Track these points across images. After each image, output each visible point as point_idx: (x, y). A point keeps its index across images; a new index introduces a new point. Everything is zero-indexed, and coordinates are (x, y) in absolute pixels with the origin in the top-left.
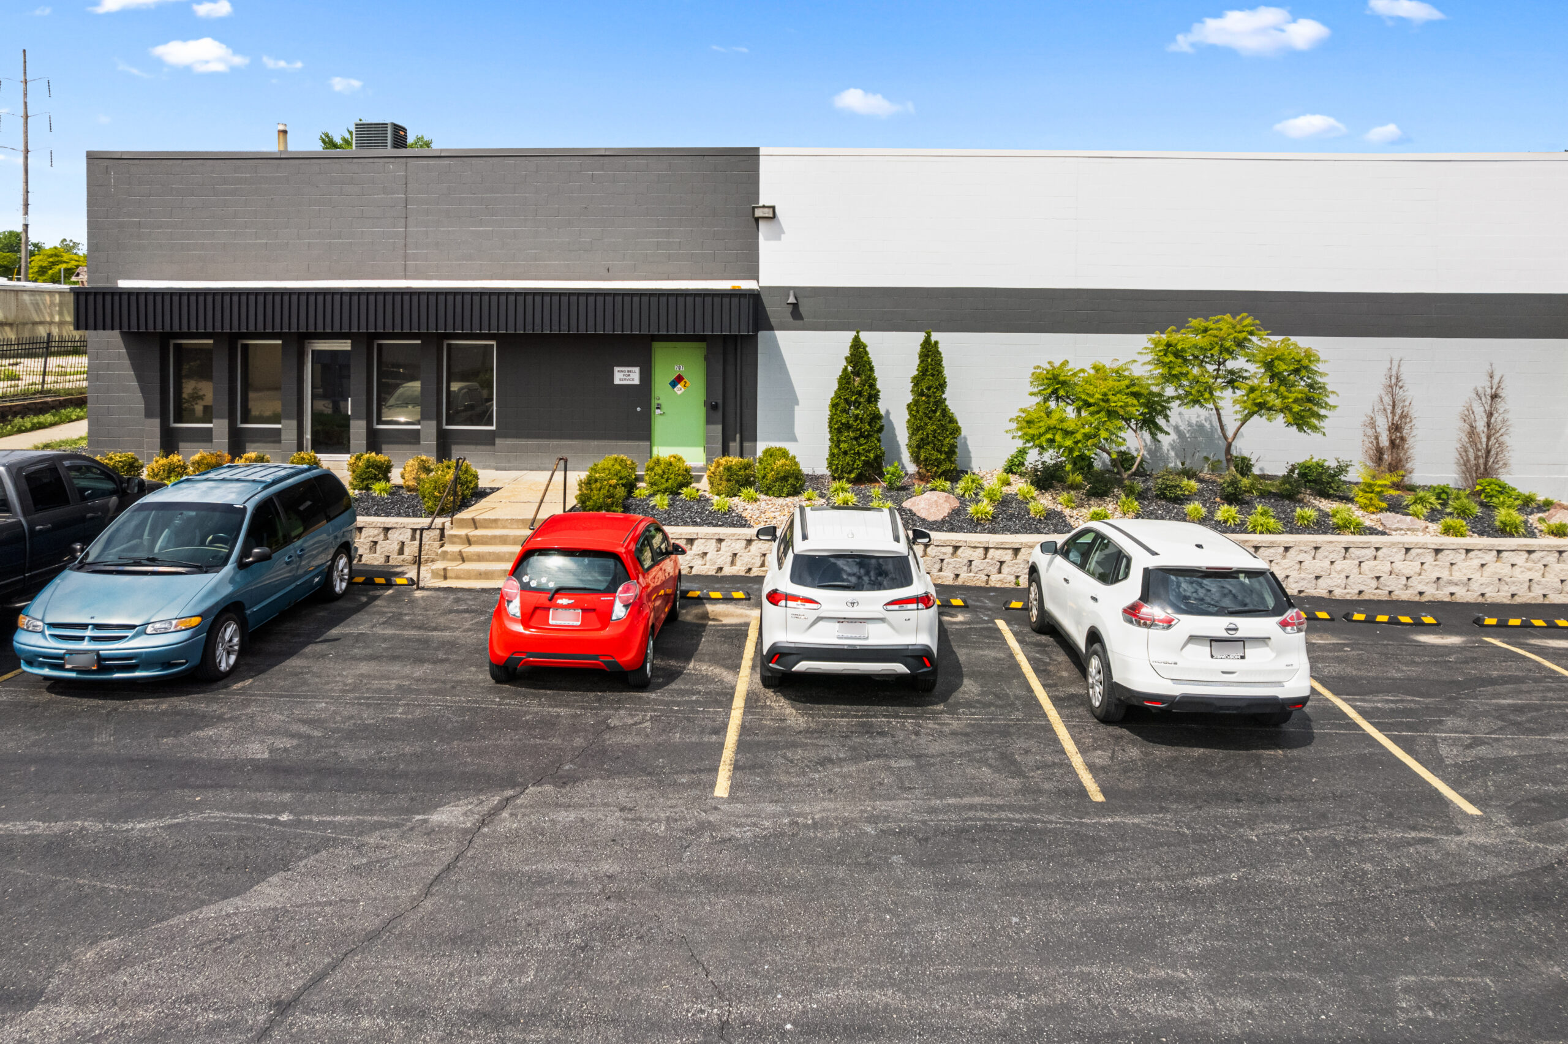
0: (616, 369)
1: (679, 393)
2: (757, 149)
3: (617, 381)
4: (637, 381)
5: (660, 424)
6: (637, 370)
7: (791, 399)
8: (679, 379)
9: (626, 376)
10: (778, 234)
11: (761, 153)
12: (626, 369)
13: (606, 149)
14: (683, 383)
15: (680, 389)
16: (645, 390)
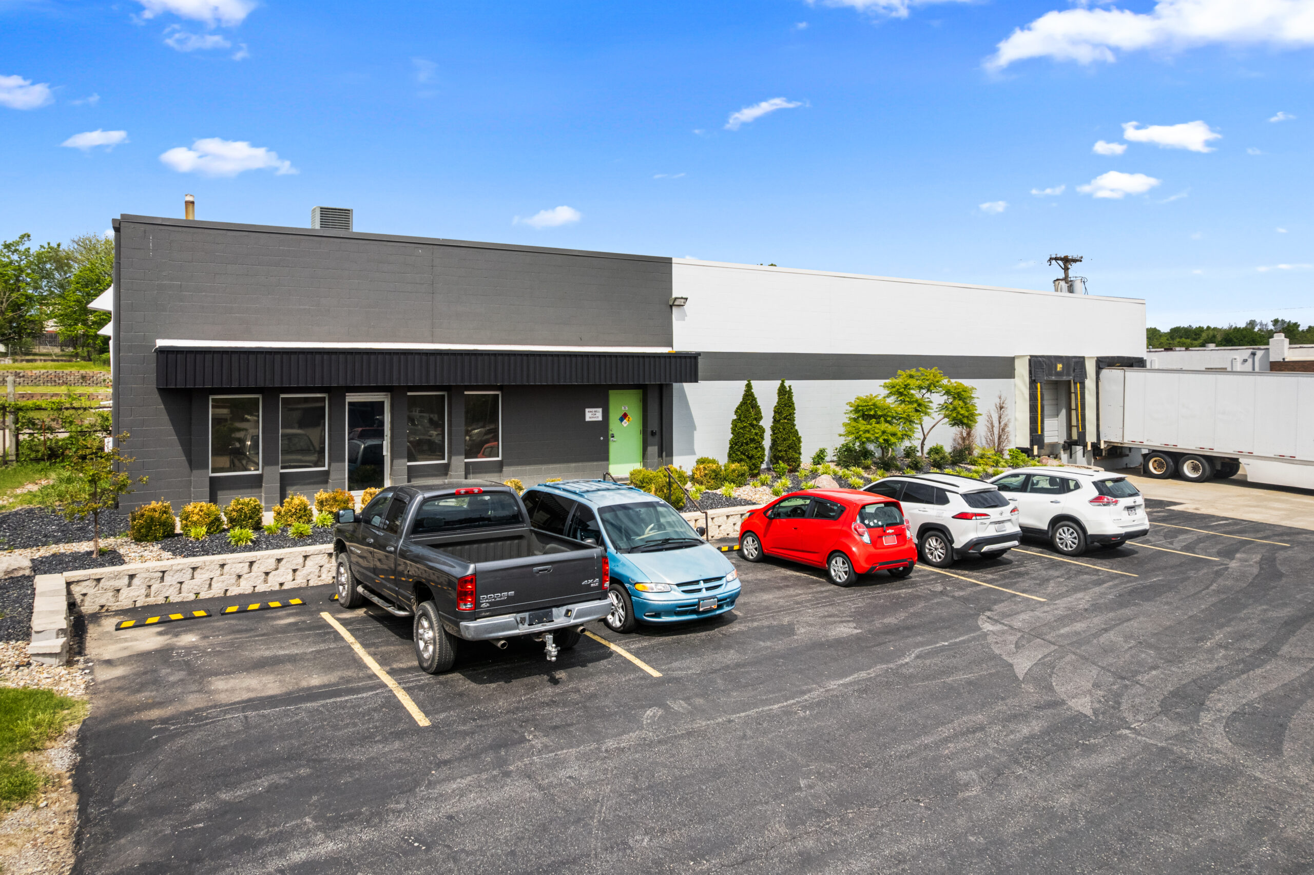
0: (587, 410)
1: (625, 425)
2: (671, 259)
3: (587, 419)
4: (600, 419)
5: (614, 448)
6: (600, 410)
7: (692, 427)
8: (625, 416)
9: (593, 415)
10: (683, 317)
11: (674, 261)
12: (594, 410)
13: (579, 251)
14: (627, 419)
15: (625, 423)
16: (603, 426)
